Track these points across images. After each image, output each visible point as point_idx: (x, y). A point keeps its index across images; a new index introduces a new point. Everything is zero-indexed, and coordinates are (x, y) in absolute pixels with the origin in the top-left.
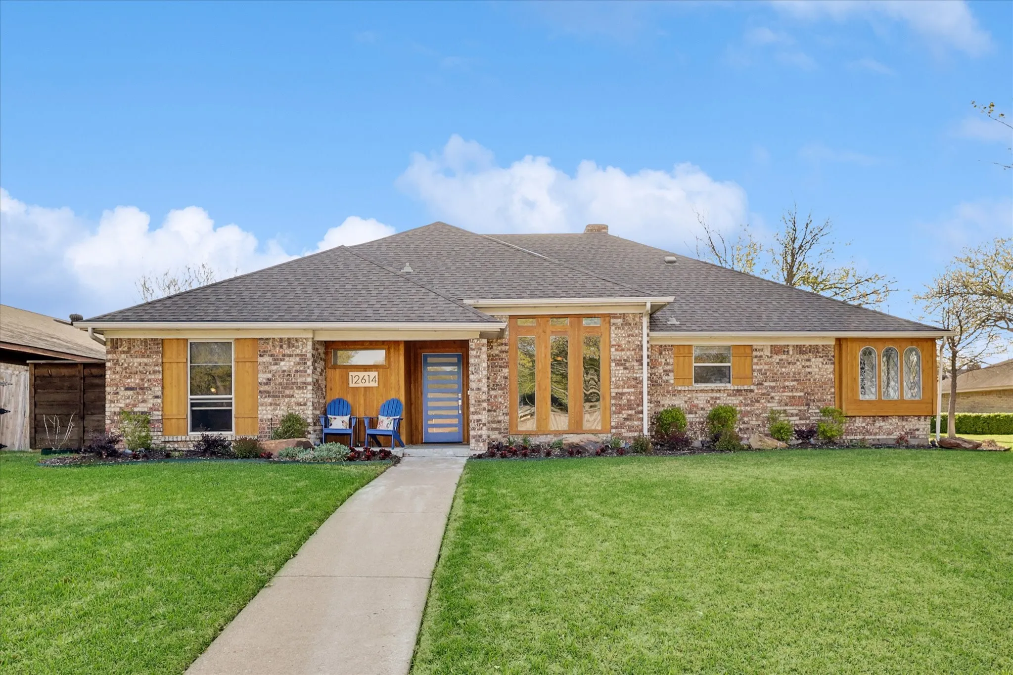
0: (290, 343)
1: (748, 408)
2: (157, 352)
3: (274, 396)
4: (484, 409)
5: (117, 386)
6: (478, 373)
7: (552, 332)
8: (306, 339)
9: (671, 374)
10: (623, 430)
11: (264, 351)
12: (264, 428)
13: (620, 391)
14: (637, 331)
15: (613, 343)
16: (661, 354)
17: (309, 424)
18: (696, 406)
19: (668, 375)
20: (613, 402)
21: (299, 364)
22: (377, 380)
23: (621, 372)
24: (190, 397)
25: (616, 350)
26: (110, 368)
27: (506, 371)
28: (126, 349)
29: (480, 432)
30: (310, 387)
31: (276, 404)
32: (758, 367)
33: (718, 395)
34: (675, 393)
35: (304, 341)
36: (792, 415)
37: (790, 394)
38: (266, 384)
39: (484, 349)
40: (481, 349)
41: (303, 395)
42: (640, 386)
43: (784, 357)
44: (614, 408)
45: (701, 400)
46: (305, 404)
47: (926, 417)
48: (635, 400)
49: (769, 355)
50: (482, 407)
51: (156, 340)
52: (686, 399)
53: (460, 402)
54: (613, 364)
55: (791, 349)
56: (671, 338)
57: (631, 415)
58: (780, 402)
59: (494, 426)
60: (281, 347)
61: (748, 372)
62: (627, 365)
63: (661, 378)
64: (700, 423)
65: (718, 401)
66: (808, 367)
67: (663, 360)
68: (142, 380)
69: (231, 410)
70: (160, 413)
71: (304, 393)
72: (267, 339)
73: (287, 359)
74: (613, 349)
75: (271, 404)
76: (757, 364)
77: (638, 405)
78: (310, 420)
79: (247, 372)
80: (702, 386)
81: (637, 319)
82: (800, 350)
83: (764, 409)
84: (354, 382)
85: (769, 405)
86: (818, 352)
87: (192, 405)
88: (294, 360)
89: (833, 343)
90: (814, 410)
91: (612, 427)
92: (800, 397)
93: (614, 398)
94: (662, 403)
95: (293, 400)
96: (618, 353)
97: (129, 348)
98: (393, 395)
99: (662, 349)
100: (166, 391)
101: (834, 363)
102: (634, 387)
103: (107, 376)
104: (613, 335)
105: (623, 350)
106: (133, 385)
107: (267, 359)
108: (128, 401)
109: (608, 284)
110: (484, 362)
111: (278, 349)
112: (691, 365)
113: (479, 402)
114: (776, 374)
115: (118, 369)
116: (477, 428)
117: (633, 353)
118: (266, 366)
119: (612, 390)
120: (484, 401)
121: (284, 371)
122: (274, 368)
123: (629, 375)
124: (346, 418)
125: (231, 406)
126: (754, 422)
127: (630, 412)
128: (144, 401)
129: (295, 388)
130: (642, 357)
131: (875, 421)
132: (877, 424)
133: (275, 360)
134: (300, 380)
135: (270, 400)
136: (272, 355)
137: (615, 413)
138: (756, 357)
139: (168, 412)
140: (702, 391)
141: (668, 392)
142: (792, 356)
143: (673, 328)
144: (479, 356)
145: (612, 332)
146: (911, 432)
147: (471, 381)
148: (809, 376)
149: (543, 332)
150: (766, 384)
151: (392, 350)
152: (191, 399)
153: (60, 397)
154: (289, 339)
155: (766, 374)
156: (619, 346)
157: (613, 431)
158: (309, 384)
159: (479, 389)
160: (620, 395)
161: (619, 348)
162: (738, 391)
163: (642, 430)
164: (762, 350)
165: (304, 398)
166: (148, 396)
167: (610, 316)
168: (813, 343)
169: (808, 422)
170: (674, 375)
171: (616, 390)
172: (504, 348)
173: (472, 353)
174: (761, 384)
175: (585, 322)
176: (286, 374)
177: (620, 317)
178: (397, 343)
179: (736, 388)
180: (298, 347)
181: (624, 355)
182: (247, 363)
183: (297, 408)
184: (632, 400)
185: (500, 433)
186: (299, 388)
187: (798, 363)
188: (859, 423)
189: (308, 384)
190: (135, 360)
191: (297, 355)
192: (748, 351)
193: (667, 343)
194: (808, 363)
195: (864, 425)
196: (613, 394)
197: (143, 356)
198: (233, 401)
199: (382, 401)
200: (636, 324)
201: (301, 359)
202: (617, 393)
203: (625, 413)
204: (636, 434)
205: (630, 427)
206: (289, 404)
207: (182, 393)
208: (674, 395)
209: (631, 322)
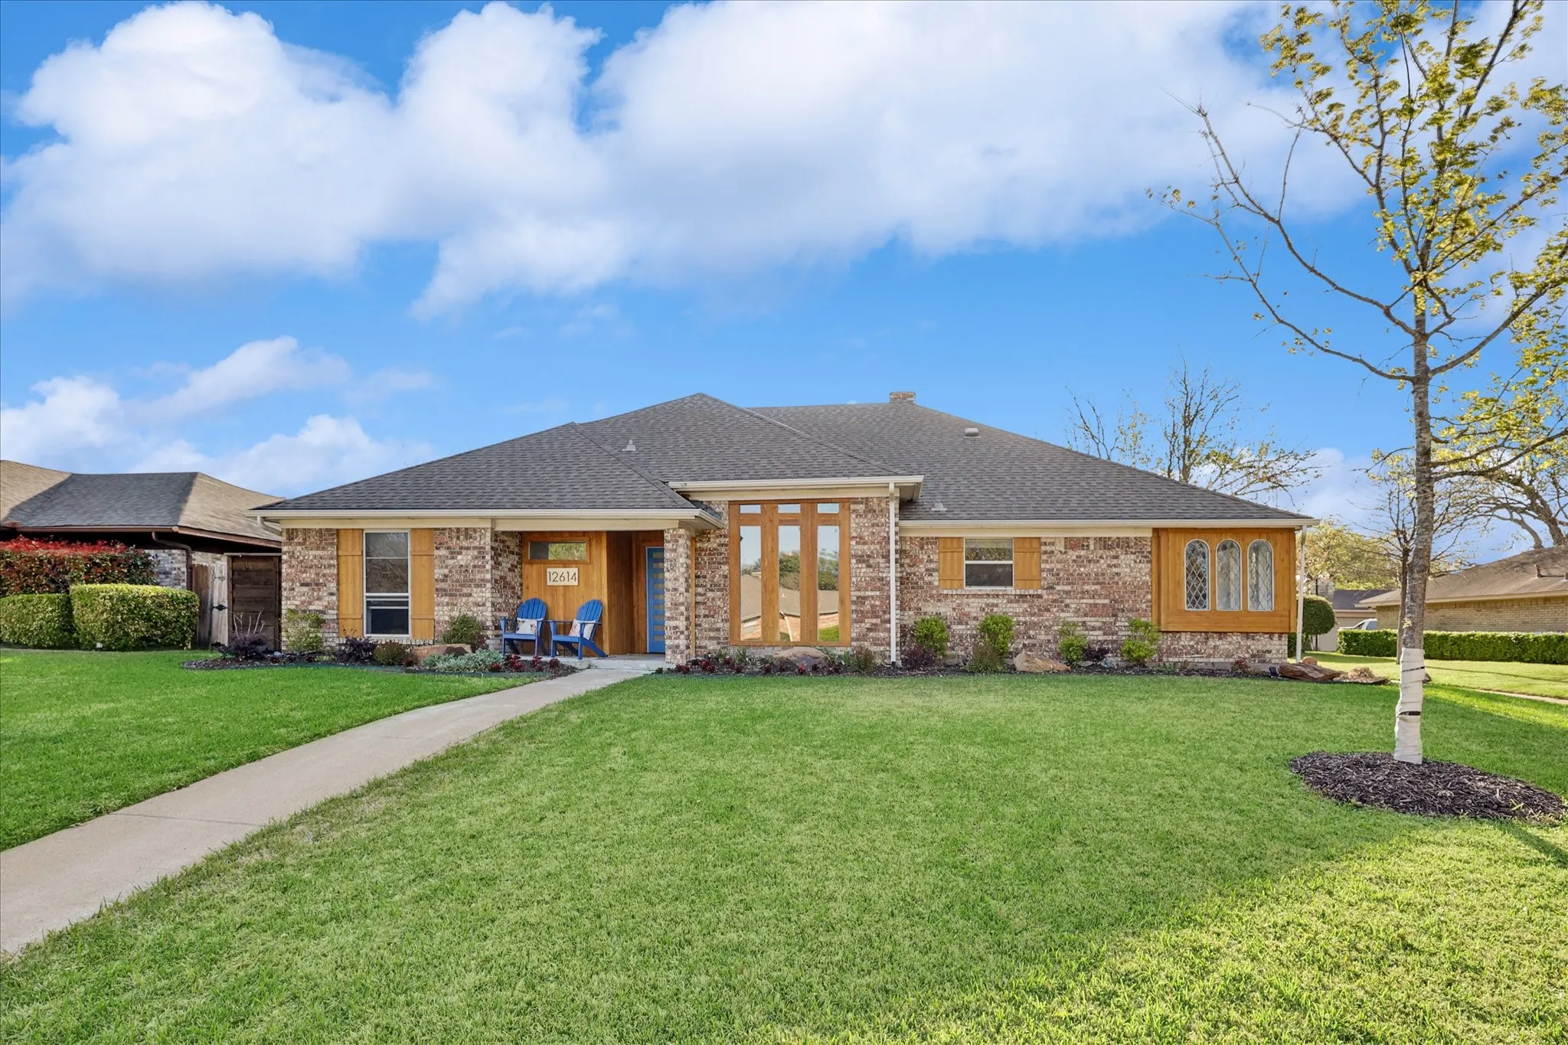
0: (467, 533)
1: (1035, 619)
2: (332, 544)
3: (451, 595)
5: (293, 581)
6: (675, 571)
7: (781, 521)
8: (483, 529)
9: (935, 574)
10: (866, 643)
11: (441, 543)
12: (441, 632)
13: (862, 594)
14: (883, 520)
15: (854, 534)
16: (922, 548)
17: (487, 628)
18: (967, 615)
19: (931, 575)
20: (854, 607)
21: (477, 558)
22: (577, 577)
23: (864, 570)
24: (366, 594)
25: (857, 543)
26: (286, 562)
27: (725, 568)
28: (301, 540)
29: (676, 642)
30: (489, 585)
31: (453, 604)
32: (1048, 566)
33: (995, 601)
34: (941, 598)
35: (482, 531)
36: (1094, 629)
37: (1091, 601)
38: (443, 581)
39: (687, 541)
40: (678, 542)
41: (481, 594)
42: (886, 588)
43: (1083, 553)
44: (854, 616)
45: (974, 607)
46: (484, 605)
47: (1281, 635)
48: (881, 606)
49: (1063, 550)
50: (679, 611)
51: (330, 530)
52: (955, 605)
54: (855, 561)
55: (1092, 542)
56: (931, 528)
57: (875, 625)
58: (1077, 611)
59: (712, 634)
61: (1035, 572)
62: (871, 561)
63: (922, 578)
64: (973, 636)
65: (995, 609)
66: (1115, 566)
67: (925, 557)
68: (317, 574)
69: (408, 610)
70: (335, 612)
71: (483, 592)
72: (444, 529)
73: (464, 552)
74: (853, 542)
75: (448, 604)
76: (1047, 561)
77: (884, 612)
78: (489, 623)
79: (424, 567)
80: (975, 589)
81: (883, 505)
82: (1105, 543)
83: (1056, 620)
84: (552, 579)
85: (1062, 615)
86: (1128, 547)
87: (369, 604)
88: (471, 554)
89: (1149, 534)
90: (1122, 622)
91: (853, 639)
92: (1104, 605)
93: (854, 602)
94: (924, 610)
95: (471, 599)
96: (860, 547)
97: (305, 540)
98: (594, 595)
99: (923, 542)
100: (343, 587)
101: (1150, 562)
102: (880, 589)
103: (283, 570)
104: (853, 525)
105: (865, 543)
106: (308, 580)
107: (443, 552)
108: (303, 598)
109: (854, 462)
110: (682, 557)
111: (455, 540)
112: (960, 562)
113: (676, 605)
114: (1072, 575)
115: (294, 562)
116: (674, 636)
117: (878, 547)
118: (442, 558)
119: (852, 594)
120: (682, 604)
121: (462, 566)
122: (451, 562)
123: (873, 575)
124: (538, 622)
125: (408, 606)
126: (1042, 637)
127: (874, 621)
128: (319, 599)
129: (473, 586)
130: (889, 551)
131: (1207, 639)
132: (1211, 643)
133: (451, 553)
134: (478, 577)
135: (446, 599)
136: (448, 548)
137: (856, 621)
138: (1045, 552)
139: (343, 610)
140: (975, 596)
141: (932, 596)
142: (1094, 551)
143: (940, 516)
144: (676, 550)
145: (852, 521)
146: (1259, 656)
147: (667, 579)
148: (1116, 579)
149: (771, 520)
150: (1058, 588)
151: (594, 542)
152: (367, 597)
153: (254, 593)
154: (466, 529)
155: (1058, 574)
156: (861, 538)
157: (854, 644)
158: (487, 581)
159: (675, 590)
160: (862, 600)
161: (861, 540)
162: (1021, 596)
163: (889, 644)
164: (1053, 544)
165: (483, 597)
166: (324, 593)
167: (849, 500)
168: (1122, 535)
169: (1115, 637)
170: (939, 576)
171: (858, 594)
172: (723, 540)
173: (668, 546)
174: (1052, 588)
175: (821, 509)
176: (463, 569)
177: (862, 502)
178: (598, 534)
179: (1018, 592)
180: (475, 539)
181: (867, 549)
182: (425, 558)
183: (475, 609)
184: (877, 606)
185: (718, 643)
186: (477, 586)
187: (1102, 561)
188: (1185, 640)
190: (311, 552)
191: (475, 548)
192: (1035, 544)
193: (930, 536)
194: (1115, 562)
195: (1192, 643)
196: (854, 598)
197: (318, 549)
198: (410, 600)
199: (581, 603)
200: (882, 511)
201: (479, 553)
202: (858, 597)
203: (869, 622)
204: (882, 648)
205: (874, 639)
206: (466, 604)
207: (358, 590)
208: (939, 600)
209: (876, 508)
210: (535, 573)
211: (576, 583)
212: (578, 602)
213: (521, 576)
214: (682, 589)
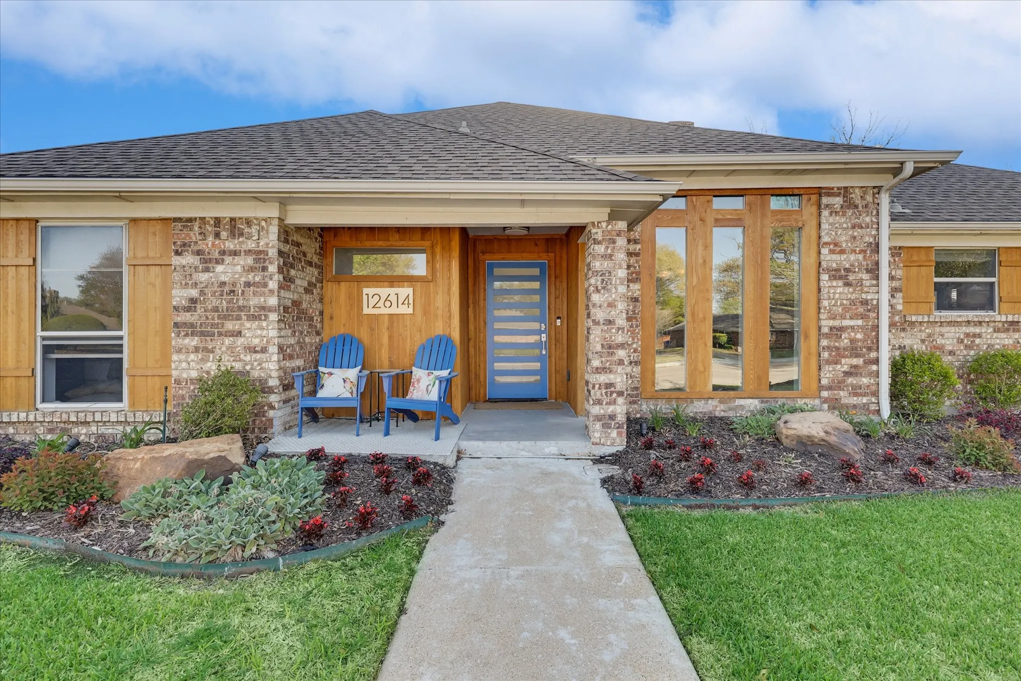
0: (235, 227)
3: (203, 334)
4: (621, 362)
6: (609, 291)
7: (717, 220)
8: (265, 220)
9: (898, 295)
10: (842, 393)
11: (184, 245)
12: (183, 398)
13: (837, 323)
14: (868, 219)
15: (826, 239)
17: (271, 391)
18: (940, 348)
19: (893, 296)
20: (824, 343)
21: (252, 269)
22: (411, 301)
23: (839, 290)
24: (40, 333)
25: (832, 252)
27: (636, 287)
29: (610, 409)
30: (274, 317)
31: (206, 350)
33: (977, 330)
34: (907, 327)
35: (263, 223)
38: (188, 309)
39: (621, 242)
40: (614, 242)
41: (259, 332)
42: (872, 315)
44: (825, 355)
45: (949, 339)
46: (264, 351)
48: (864, 340)
50: (616, 358)
52: (923, 336)
53: (544, 337)
54: (825, 277)
57: (856, 367)
60: (217, 235)
62: (851, 278)
65: (978, 341)
69: (121, 359)
71: (262, 329)
72: (190, 220)
73: (228, 259)
74: (825, 251)
75: (196, 350)
77: (870, 349)
78: (273, 382)
79: (154, 286)
80: (949, 315)
81: (869, 198)
84: (371, 305)
87: (47, 349)
88: (242, 263)
91: (823, 388)
93: (827, 336)
95: (240, 341)
96: (834, 257)
98: (439, 329)
102: (863, 317)
104: (825, 226)
105: (842, 252)
107: (189, 259)
110: (620, 267)
111: (211, 239)
112: (928, 280)
113: (610, 348)
116: (605, 400)
117: (861, 257)
118: (187, 273)
119: (823, 323)
120: (622, 346)
121: (223, 284)
122: (204, 277)
123: (853, 297)
124: (352, 373)
125: (121, 352)
127: (855, 361)
129: (244, 318)
130: (877, 264)
133: (205, 261)
134: (254, 301)
135: (194, 341)
136: (198, 253)
137: (828, 362)
140: (951, 323)
141: (894, 325)
144: (611, 256)
145: (823, 220)
147: (594, 305)
149: (701, 220)
151: (438, 250)
152: (44, 338)
154: (233, 220)
156: (836, 245)
157: (825, 394)
158: (271, 309)
159: (610, 322)
160: (836, 332)
161: (837, 248)
162: (1012, 323)
163: (877, 393)
165: (262, 337)
167: (820, 192)
170: (903, 298)
171: (831, 323)
172: (634, 247)
173: (597, 250)
175: (776, 203)
176: (227, 289)
177: (838, 195)
179: (1010, 318)
180: (249, 237)
181: (846, 260)
182: (152, 268)
183: (248, 358)
184: (858, 340)
186: (253, 318)
189: (270, 311)
191: (249, 252)
196: (825, 330)
198: (125, 342)
199: (419, 340)
200: (866, 206)
201: (256, 261)
202: (831, 328)
203: (846, 363)
204: (865, 400)
205: (854, 387)
206: (231, 348)
207: (25, 325)
208: (904, 330)
209: (858, 201)
210: (343, 297)
211: (410, 311)
212: (413, 340)
213: (321, 300)
214: (621, 322)
